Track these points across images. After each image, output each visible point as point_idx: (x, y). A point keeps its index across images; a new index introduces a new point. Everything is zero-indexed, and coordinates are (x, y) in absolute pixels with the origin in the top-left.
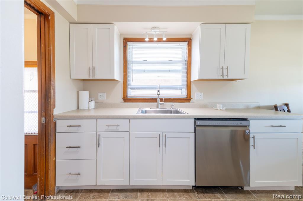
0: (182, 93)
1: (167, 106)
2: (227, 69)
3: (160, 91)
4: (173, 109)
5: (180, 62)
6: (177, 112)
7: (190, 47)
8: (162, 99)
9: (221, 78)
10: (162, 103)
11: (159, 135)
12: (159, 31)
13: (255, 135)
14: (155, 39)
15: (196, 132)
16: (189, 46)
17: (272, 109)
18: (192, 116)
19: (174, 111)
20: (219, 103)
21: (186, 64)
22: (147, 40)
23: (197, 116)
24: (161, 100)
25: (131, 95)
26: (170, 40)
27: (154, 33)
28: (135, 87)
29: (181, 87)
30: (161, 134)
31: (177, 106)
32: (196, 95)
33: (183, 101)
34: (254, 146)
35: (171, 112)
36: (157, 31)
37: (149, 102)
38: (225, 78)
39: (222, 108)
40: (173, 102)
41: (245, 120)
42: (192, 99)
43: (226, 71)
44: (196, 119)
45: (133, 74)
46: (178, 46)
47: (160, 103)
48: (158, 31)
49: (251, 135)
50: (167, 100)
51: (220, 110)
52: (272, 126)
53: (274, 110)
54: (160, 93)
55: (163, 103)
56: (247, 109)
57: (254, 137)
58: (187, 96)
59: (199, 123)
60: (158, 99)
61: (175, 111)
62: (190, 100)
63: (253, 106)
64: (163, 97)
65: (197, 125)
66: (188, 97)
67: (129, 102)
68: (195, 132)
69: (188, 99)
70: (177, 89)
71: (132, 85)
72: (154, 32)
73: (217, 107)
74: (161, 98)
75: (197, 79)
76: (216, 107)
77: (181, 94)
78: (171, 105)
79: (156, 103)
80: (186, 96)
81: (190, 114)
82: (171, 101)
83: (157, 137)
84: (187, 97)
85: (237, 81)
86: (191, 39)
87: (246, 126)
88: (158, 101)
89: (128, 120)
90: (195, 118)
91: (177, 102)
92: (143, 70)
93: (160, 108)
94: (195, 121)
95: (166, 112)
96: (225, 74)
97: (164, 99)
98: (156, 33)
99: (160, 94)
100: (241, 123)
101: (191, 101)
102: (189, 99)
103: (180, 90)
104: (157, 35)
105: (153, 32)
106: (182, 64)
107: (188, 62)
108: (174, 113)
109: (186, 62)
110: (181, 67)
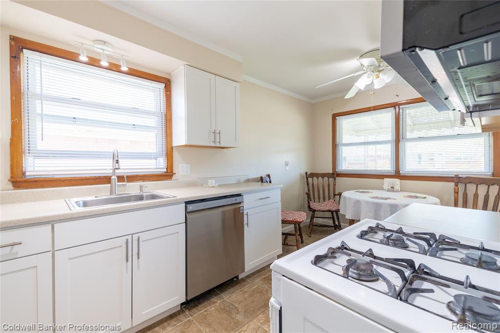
0: (159, 165)
1: (133, 189)
2: (219, 133)
3: (120, 161)
4: (145, 193)
5: (153, 114)
6: (154, 197)
7: (168, 93)
8: (123, 177)
9: (213, 145)
10: (123, 185)
11: (127, 240)
12: (112, 51)
13: (248, 211)
14: (104, 63)
15: (188, 222)
16: (166, 91)
17: (258, 182)
18: (180, 199)
19: (147, 196)
20: (212, 178)
21: (163, 118)
22: (83, 58)
23: (188, 198)
24: (121, 179)
25: (34, 171)
26: (134, 73)
27: (101, 51)
28: (50, 154)
29: (157, 155)
30: (129, 237)
31: (151, 187)
32: (181, 168)
33: (161, 178)
34: (247, 224)
35: (141, 198)
36: (108, 50)
37: (91, 185)
38: (218, 145)
39: (214, 185)
40: (144, 181)
41: (239, 195)
42: (175, 174)
43: (218, 135)
44: (188, 203)
45: (44, 124)
46: (149, 86)
47: (119, 183)
48: (110, 50)
49: (245, 213)
50: (131, 178)
51: (213, 187)
52: (261, 199)
53: (260, 183)
54: (121, 165)
55: (125, 183)
56: (238, 184)
57: (247, 214)
58: (167, 169)
59: (191, 207)
60: (113, 177)
61: (149, 195)
62: (173, 175)
63: (243, 179)
64: (124, 173)
65: (188, 211)
66: (169, 171)
67: (31, 188)
68: (186, 222)
69: (168, 175)
70: (151, 158)
71: (39, 148)
72: (101, 49)
73: (209, 183)
74: (118, 175)
75: (184, 144)
76: (207, 184)
77: (155, 167)
78: (141, 187)
79: (110, 185)
80: (165, 170)
81: (178, 198)
82: (140, 180)
83: (121, 246)
84: (167, 172)
85: (228, 149)
86: (170, 81)
87: (240, 203)
88: (113, 182)
89: (49, 227)
90: (185, 202)
91: (150, 181)
92: (70, 118)
93: (118, 195)
94: (186, 206)
95: (128, 199)
96: (218, 140)
97: (127, 177)
98: (105, 52)
99: (121, 168)
100: (236, 200)
101: (174, 178)
102: (170, 174)
103: (154, 161)
104: (108, 56)
105: (98, 48)
106: (156, 118)
107: (166, 115)
108: (147, 199)
109: (163, 116)
110: (155, 122)
